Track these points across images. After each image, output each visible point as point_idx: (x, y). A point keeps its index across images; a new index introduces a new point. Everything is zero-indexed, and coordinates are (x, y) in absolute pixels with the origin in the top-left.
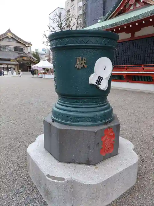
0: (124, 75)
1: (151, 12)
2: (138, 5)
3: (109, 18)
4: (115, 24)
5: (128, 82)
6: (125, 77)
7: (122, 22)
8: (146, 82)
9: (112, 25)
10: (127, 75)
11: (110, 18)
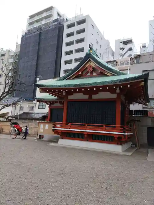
0: (85, 133)
1: (116, 81)
2: (94, 74)
3: (67, 78)
4: (80, 85)
5: (88, 141)
6: (86, 136)
7: (86, 84)
8: (106, 141)
9: (75, 85)
10: (89, 133)
11: (69, 79)
